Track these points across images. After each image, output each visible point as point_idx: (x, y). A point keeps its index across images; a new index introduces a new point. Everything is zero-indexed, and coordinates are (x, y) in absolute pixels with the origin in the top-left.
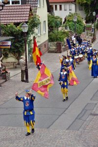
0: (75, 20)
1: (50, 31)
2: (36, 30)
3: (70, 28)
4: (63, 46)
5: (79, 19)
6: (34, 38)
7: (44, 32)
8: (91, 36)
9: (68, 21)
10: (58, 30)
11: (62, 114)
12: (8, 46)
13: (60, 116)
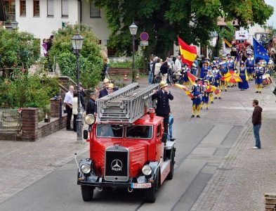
0: (78, 46)
1: (4, 76)
4: (40, 120)
5: (90, 43)
9: (58, 46)
10: (26, 72)
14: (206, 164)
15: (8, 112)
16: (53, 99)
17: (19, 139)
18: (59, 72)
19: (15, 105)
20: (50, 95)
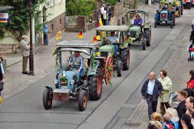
4: (87, 22)
6: (45, 9)
7: (60, 1)
11: (82, 123)
12: (5, 19)
13: (79, 125)
14: (172, 44)
16: (94, 11)
17: (77, 31)
19: (75, 14)
20: (92, 9)
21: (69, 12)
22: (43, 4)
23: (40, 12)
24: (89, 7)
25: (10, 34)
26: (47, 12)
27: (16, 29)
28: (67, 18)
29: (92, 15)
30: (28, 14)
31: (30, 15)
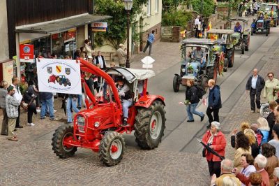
1: (165, 11)
2: (144, 8)
3: (193, 6)
6: (141, 19)
7: (156, 11)
8: (224, 20)
10: (176, 9)
11: (175, 129)
12: (104, 28)
13: (172, 131)
14: (264, 56)
15: (166, 28)
16: (188, 22)
17: (171, 41)
18: (192, 9)
19: (170, 25)
20: (187, 20)
21: (165, 22)
22: (140, 15)
23: (137, 22)
24: (184, 18)
25: (109, 43)
26: (144, 22)
27: (114, 38)
28: (163, 28)
29: (186, 26)
30: (125, 23)
31: (127, 25)
